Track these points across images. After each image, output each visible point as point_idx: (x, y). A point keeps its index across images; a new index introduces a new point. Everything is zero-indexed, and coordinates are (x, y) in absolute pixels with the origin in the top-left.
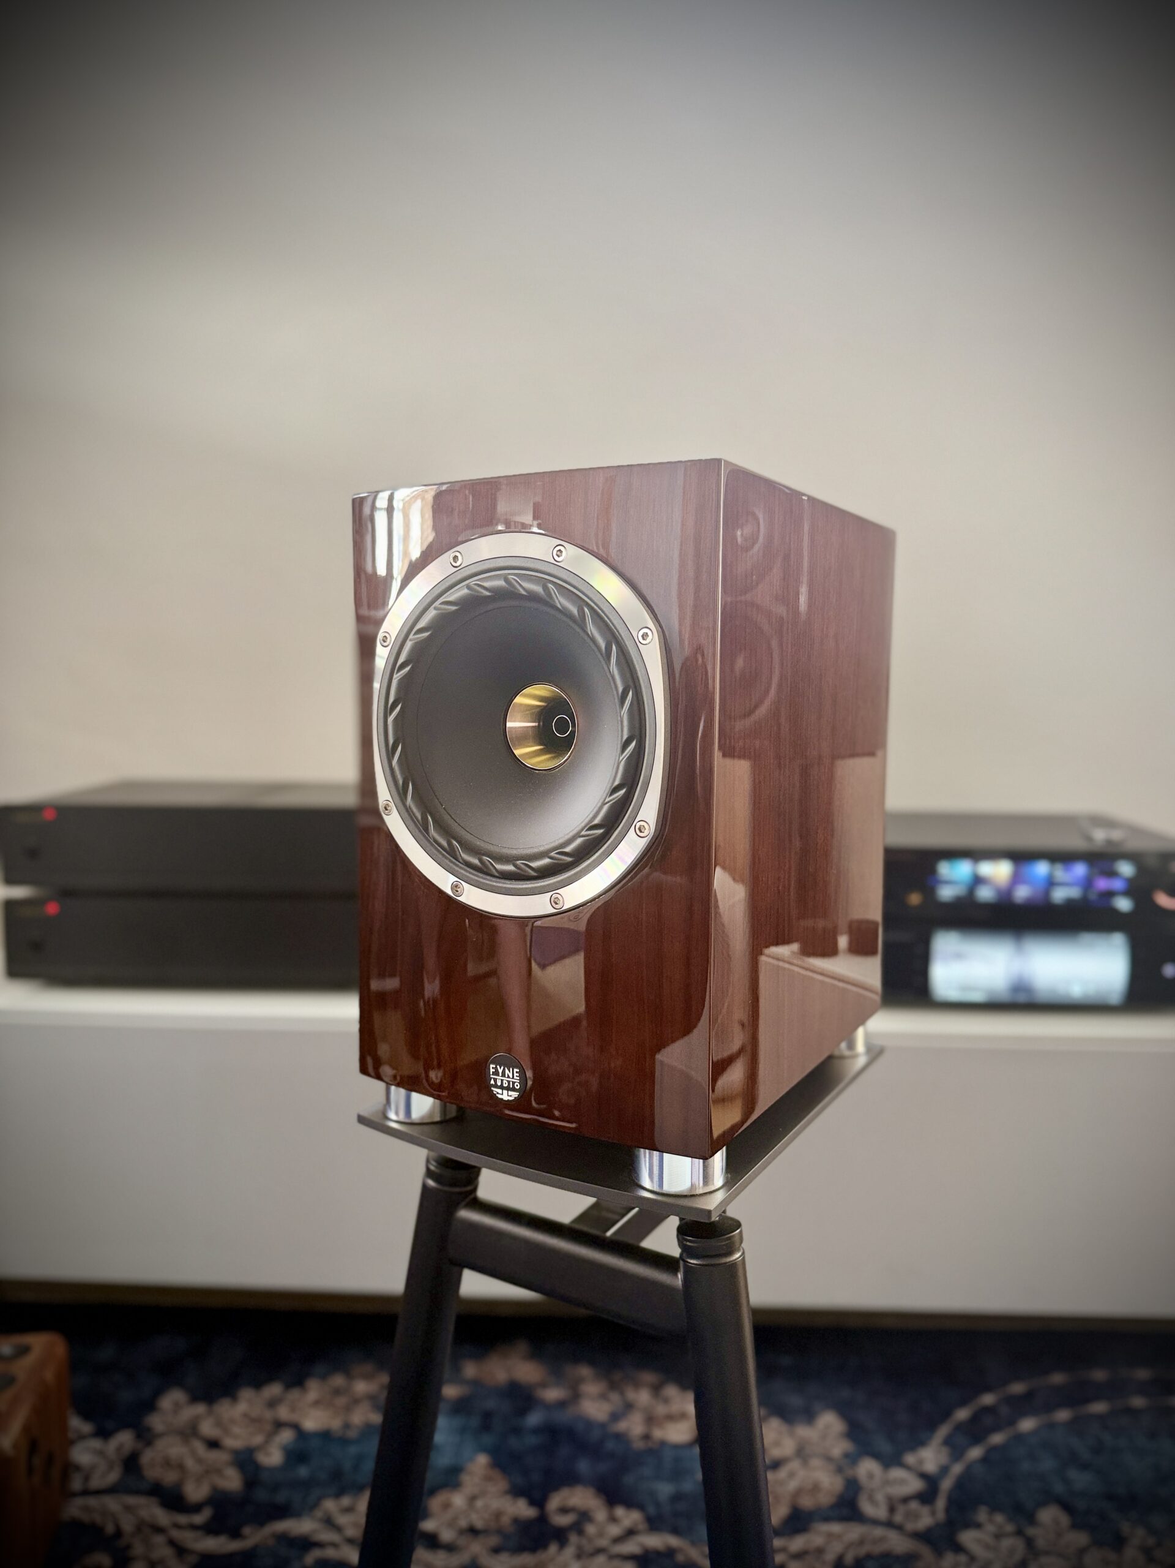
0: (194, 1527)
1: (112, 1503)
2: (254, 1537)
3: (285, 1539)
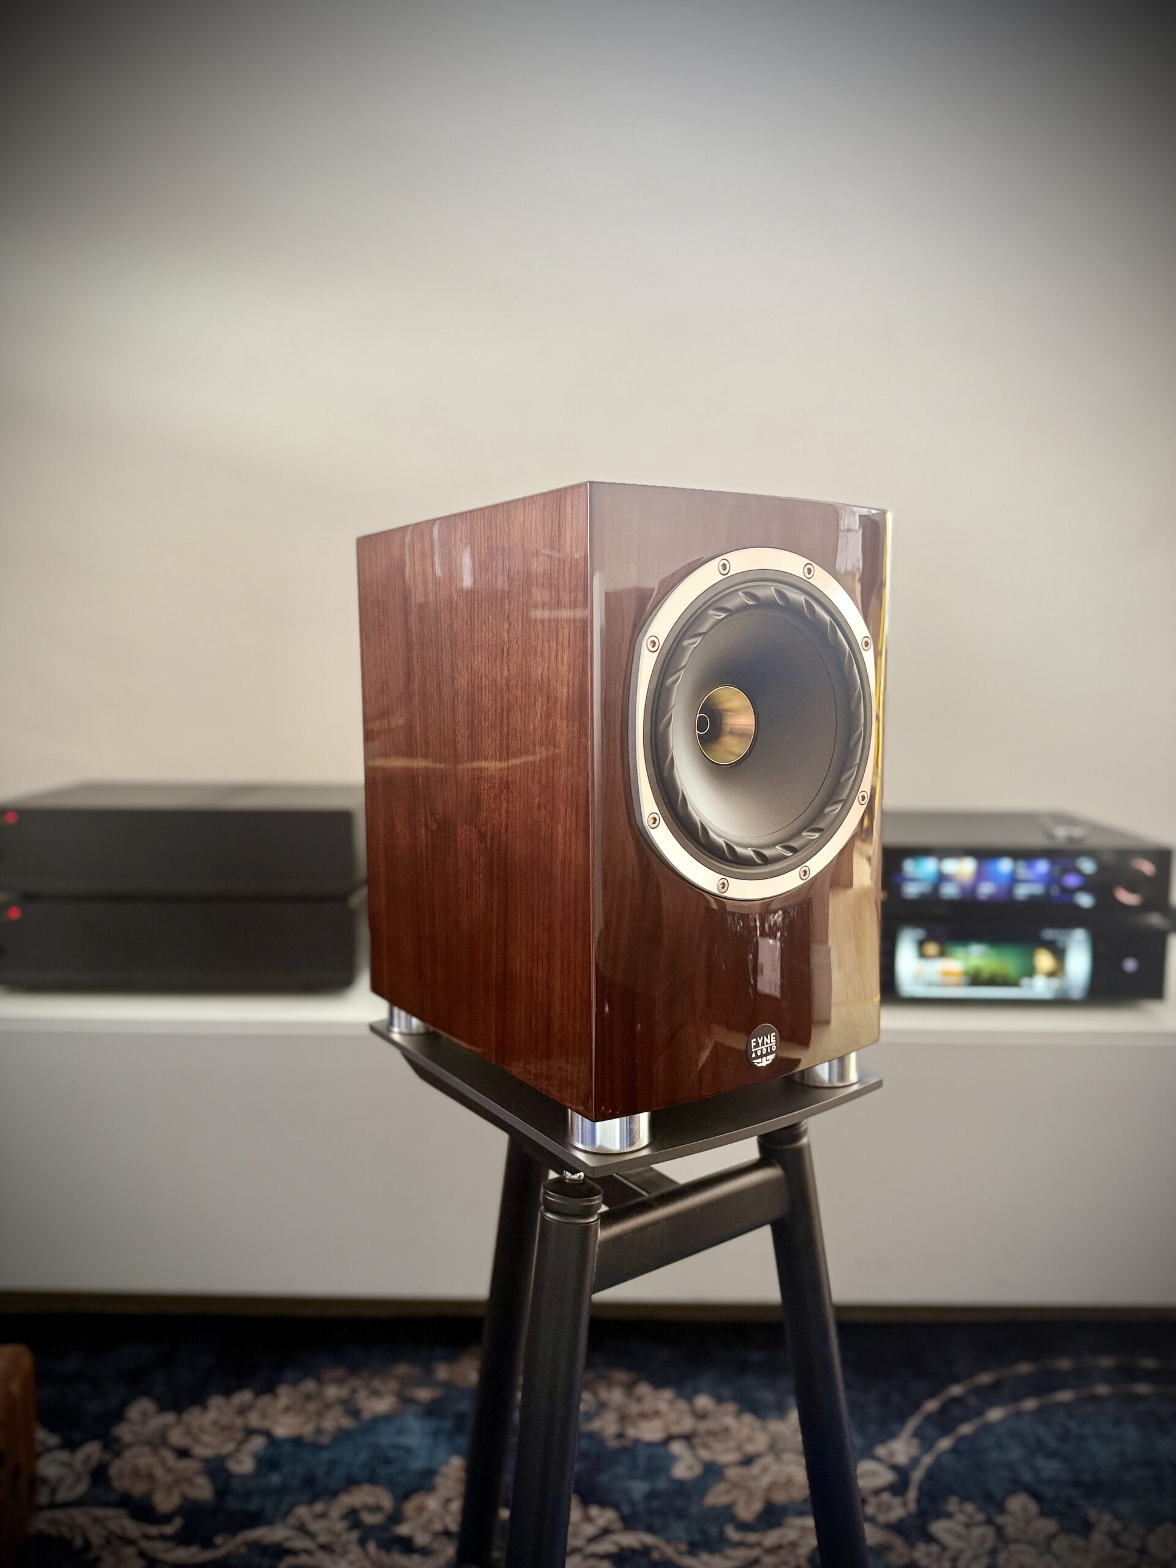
0: (164, 1538)
1: (80, 1517)
2: (226, 1546)
3: (258, 1547)
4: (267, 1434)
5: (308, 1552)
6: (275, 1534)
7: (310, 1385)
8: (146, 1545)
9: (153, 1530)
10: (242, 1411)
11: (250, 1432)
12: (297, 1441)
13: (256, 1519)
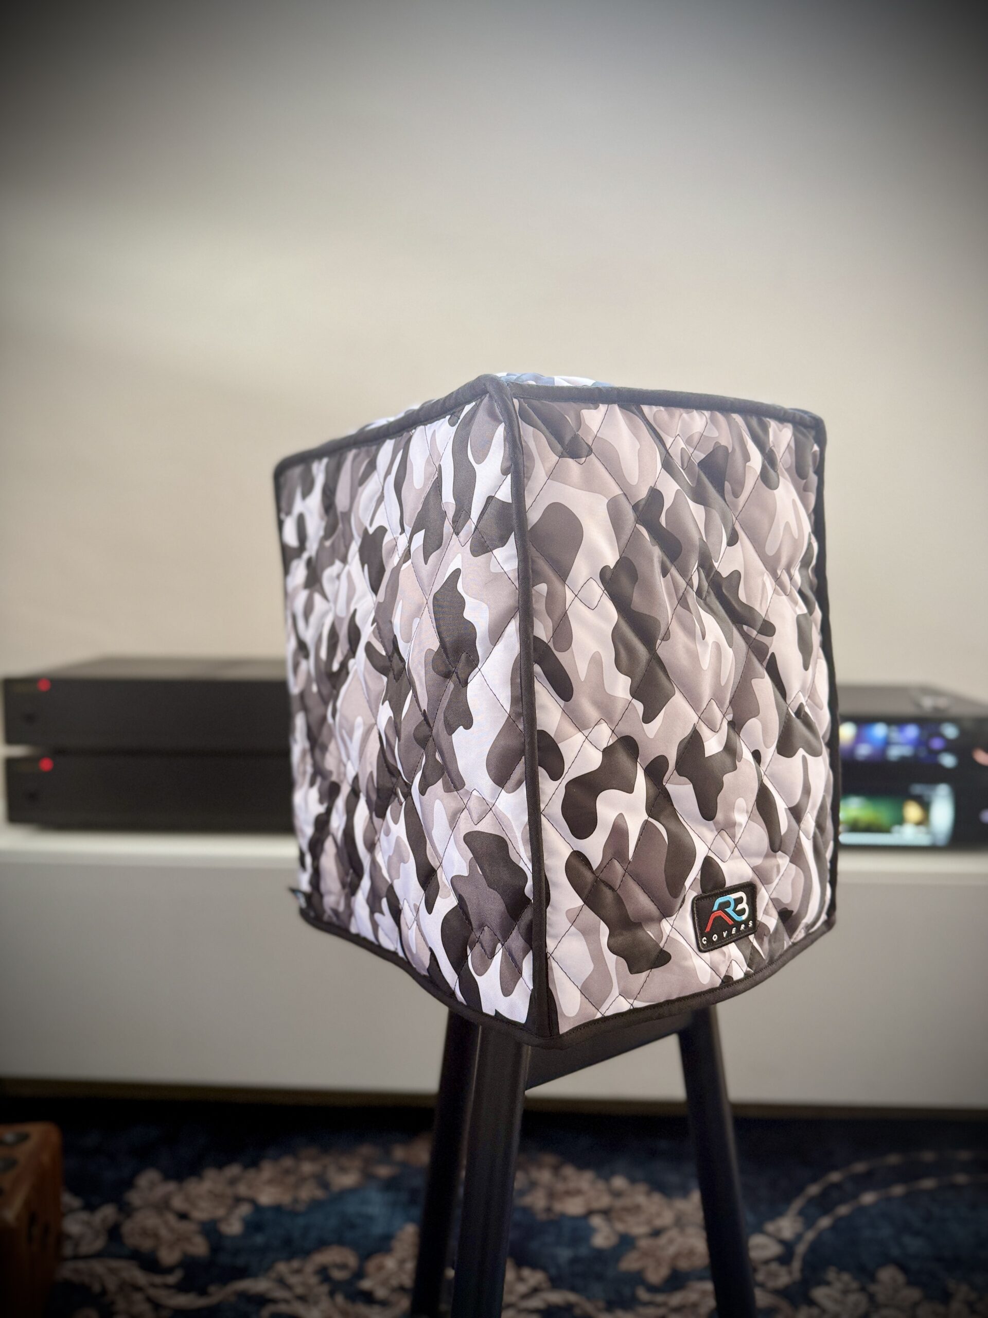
0: (167, 1287)
1: (99, 1267)
2: (218, 1295)
3: (245, 1297)
4: (253, 1202)
5: (286, 1301)
6: (260, 1285)
7: (288, 1162)
8: (152, 1292)
9: (158, 1279)
10: (233, 1182)
11: (238, 1200)
12: (278, 1209)
13: (243, 1273)
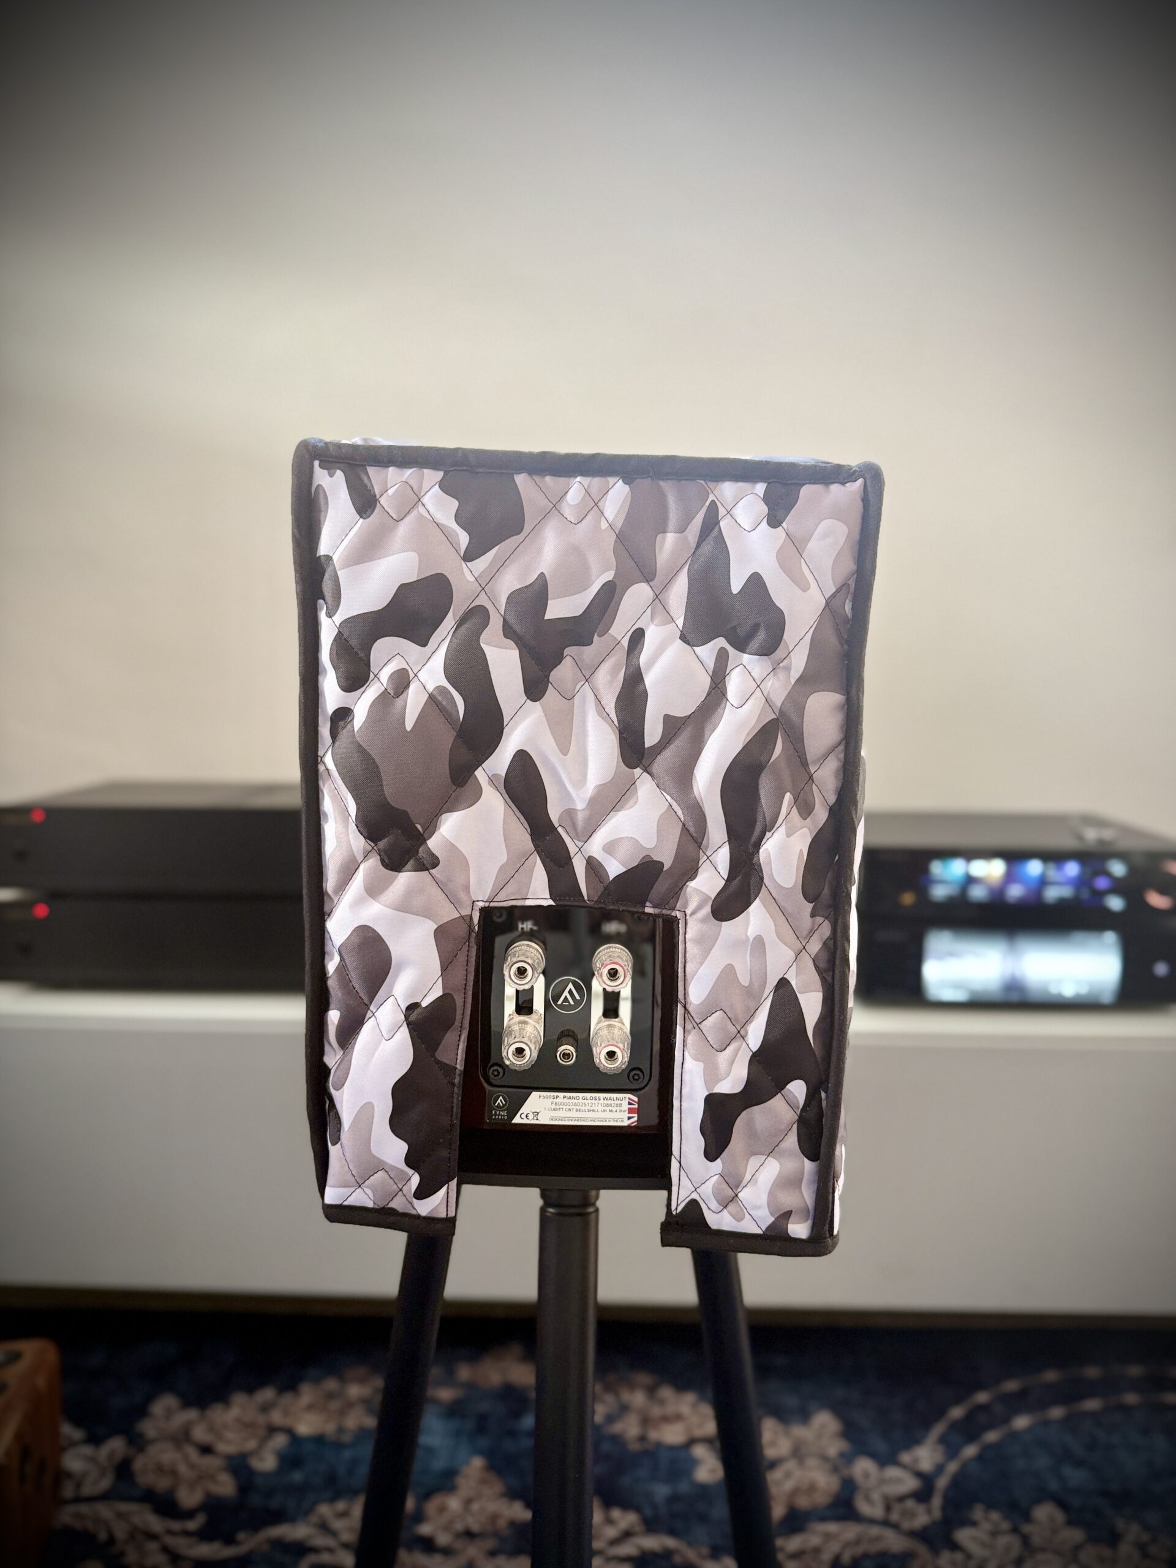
0: (187, 1533)
1: (104, 1511)
2: (248, 1543)
3: (280, 1545)
4: (290, 1432)
5: (330, 1550)
6: (298, 1531)
7: (331, 1384)
8: (169, 1540)
9: (176, 1526)
10: (265, 1408)
11: (272, 1430)
12: (319, 1440)
13: (278, 1517)
